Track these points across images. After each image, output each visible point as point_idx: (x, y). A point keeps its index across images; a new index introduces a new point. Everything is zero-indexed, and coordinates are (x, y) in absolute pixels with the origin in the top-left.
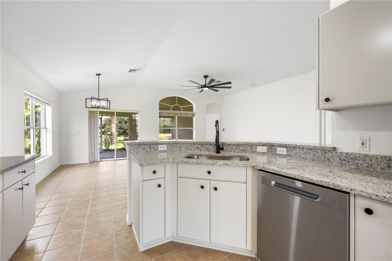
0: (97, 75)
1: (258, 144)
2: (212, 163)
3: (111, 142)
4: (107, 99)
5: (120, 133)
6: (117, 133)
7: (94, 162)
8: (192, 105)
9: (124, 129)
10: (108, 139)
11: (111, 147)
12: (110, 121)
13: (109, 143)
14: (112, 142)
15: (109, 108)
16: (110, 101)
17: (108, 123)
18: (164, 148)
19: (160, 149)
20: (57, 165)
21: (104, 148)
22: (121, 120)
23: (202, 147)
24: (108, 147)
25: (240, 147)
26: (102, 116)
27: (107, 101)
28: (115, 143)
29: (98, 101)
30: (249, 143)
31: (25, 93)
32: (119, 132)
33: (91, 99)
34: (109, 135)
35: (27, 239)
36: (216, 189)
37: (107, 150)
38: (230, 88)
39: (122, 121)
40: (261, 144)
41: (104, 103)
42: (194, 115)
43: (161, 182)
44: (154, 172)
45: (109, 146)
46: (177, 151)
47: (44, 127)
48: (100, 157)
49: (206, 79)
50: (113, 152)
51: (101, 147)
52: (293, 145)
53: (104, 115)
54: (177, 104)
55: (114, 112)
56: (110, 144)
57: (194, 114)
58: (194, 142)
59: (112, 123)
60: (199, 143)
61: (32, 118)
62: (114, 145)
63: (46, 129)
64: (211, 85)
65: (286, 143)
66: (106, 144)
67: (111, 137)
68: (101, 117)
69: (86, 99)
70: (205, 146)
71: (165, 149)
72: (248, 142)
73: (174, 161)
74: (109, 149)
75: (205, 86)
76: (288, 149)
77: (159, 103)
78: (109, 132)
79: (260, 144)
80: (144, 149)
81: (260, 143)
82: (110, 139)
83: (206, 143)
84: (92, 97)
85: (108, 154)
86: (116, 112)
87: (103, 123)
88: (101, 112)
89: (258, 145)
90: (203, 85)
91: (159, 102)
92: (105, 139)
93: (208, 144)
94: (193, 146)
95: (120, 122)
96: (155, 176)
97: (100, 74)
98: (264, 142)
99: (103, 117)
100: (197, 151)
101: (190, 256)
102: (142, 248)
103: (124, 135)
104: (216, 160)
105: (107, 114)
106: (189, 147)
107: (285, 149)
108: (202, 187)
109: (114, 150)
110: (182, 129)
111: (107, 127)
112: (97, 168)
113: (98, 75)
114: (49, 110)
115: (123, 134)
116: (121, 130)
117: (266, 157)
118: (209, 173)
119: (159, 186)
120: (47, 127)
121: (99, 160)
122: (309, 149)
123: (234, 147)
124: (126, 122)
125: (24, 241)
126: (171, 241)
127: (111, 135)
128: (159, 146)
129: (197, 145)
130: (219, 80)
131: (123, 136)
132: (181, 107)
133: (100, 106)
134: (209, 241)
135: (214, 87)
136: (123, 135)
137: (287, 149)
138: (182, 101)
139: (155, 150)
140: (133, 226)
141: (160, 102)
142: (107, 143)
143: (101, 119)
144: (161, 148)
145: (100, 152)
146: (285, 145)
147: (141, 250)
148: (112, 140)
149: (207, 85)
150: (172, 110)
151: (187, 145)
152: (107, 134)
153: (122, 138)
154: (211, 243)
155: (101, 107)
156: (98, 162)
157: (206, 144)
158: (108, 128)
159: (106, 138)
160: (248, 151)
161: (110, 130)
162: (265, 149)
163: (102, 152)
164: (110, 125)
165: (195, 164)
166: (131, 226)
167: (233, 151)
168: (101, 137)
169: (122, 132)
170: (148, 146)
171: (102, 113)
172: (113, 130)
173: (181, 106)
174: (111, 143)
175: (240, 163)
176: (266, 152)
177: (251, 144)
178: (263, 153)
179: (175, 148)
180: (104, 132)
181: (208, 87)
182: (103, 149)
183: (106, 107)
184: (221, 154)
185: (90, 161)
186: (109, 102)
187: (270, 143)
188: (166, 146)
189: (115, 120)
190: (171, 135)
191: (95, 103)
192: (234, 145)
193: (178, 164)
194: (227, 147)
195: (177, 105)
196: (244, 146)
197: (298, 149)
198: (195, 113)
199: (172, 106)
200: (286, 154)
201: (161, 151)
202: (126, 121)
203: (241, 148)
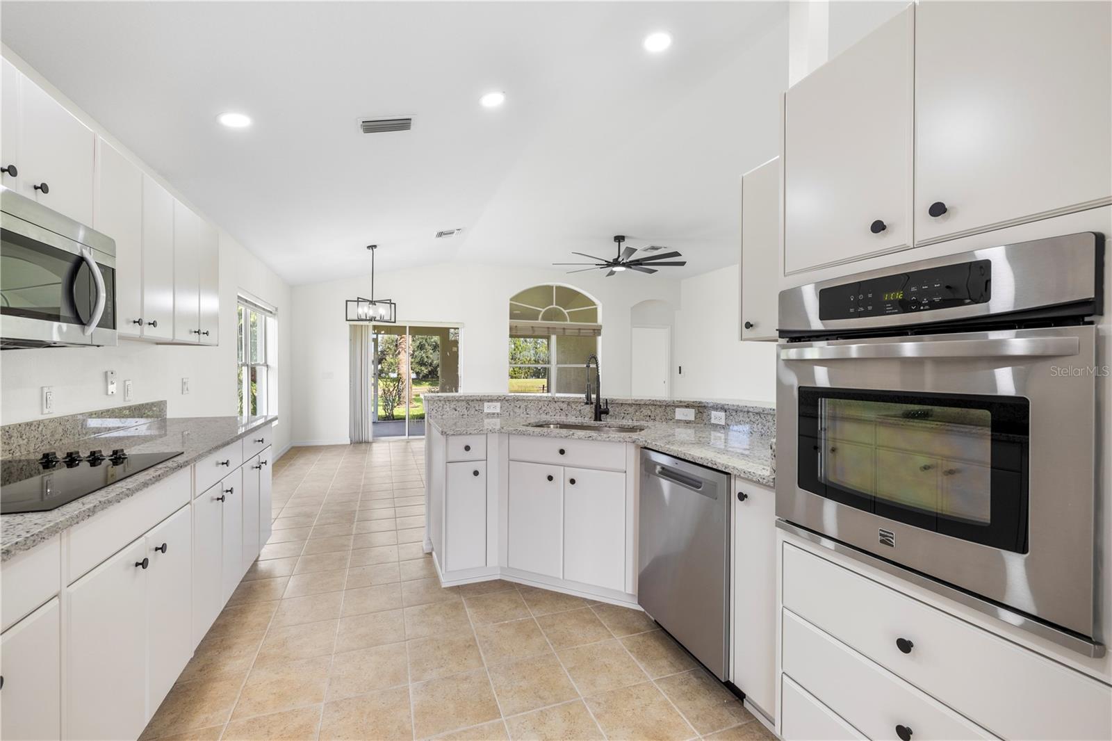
0: (368, 247)
1: (677, 404)
2: (566, 435)
3: (397, 399)
4: (390, 300)
5: (421, 375)
6: (414, 376)
7: (360, 443)
8: (595, 305)
9: (431, 365)
10: (391, 389)
11: (398, 411)
12: (396, 345)
13: (393, 400)
14: (399, 398)
15: (393, 320)
16: (395, 304)
17: (391, 349)
18: (495, 408)
19: (486, 410)
20: (285, 447)
21: (381, 412)
22: (424, 342)
23: (570, 408)
24: (392, 410)
25: (642, 409)
26: (377, 334)
27: (389, 305)
28: (407, 403)
29: (371, 306)
30: (660, 402)
31: (239, 297)
32: (418, 374)
33: (358, 301)
34: (393, 380)
35: (260, 559)
36: (573, 481)
37: (390, 418)
38: (683, 264)
39: (426, 344)
40: (683, 404)
41: (382, 311)
42: (597, 331)
43: (480, 467)
44: (467, 448)
45: (393, 407)
46: (522, 415)
47: (264, 362)
48: (374, 432)
49: (621, 243)
50: (401, 424)
51: (376, 410)
52: (733, 405)
53: (383, 332)
54: (556, 305)
55: (406, 327)
56: (396, 404)
57: (600, 330)
58: (553, 399)
59: (400, 349)
60: (562, 400)
61: (246, 345)
62: (404, 405)
63: (267, 366)
64: (631, 259)
65: (723, 402)
66: (386, 401)
67: (398, 385)
68: (375, 336)
69: (347, 301)
70: (574, 407)
71: (498, 410)
72: (657, 399)
73: (503, 431)
74: (393, 415)
75: (616, 263)
76: (728, 413)
77: (511, 304)
78: (394, 371)
79: (681, 404)
80: (456, 410)
81: (681, 402)
82: (395, 392)
83: (576, 400)
84: (358, 298)
85: (391, 426)
86: (410, 327)
87: (379, 349)
88: (375, 327)
89: (678, 407)
90: (612, 261)
91: (509, 300)
92: (384, 390)
93: (580, 402)
94: (553, 405)
95: (421, 347)
96: (467, 455)
97: (375, 246)
98: (690, 400)
99: (379, 336)
100: (560, 415)
101: (526, 600)
102: (446, 582)
103: (432, 381)
104: (573, 430)
105: (389, 330)
106: (544, 408)
107: (722, 414)
108: (550, 478)
109: (403, 419)
110: (577, 368)
111: (389, 358)
112: (367, 455)
113: (372, 247)
114: (272, 323)
115: (428, 378)
116: (423, 368)
117: (693, 431)
118: (562, 452)
119: (476, 473)
120: (269, 363)
121: (370, 439)
122: (757, 413)
123: (631, 410)
124: (435, 347)
125: (257, 560)
126: (500, 580)
127: (398, 380)
128: (486, 404)
129: (559, 403)
130: (656, 244)
131: (427, 383)
132: (565, 312)
133: (374, 316)
134: (561, 577)
135: (641, 264)
136: (429, 381)
137: (726, 415)
138: (568, 296)
139: (476, 413)
140: (434, 554)
141: (511, 300)
142: (391, 400)
143: (375, 341)
144: (488, 408)
145: (373, 422)
146: (723, 405)
147: (443, 586)
148: (399, 393)
149: (620, 259)
150: (543, 319)
151: (541, 403)
152: (389, 378)
153: (424, 389)
154: (566, 580)
155: (378, 318)
156: (368, 442)
157: (577, 402)
158: (392, 363)
159: (386, 389)
160: (658, 418)
161: (395, 366)
162: (690, 414)
163: (377, 421)
164: (396, 355)
165: (537, 436)
166: (430, 554)
167: (628, 417)
168: (376, 386)
169: (428, 375)
170: (464, 403)
171: (378, 329)
172: (402, 368)
173: (565, 309)
174: (399, 400)
175: (613, 436)
176: (693, 419)
177: (664, 404)
178: (688, 422)
179: (517, 410)
180: (382, 371)
181: (624, 265)
182: (379, 416)
183: (387, 318)
184: (602, 422)
185: (351, 441)
186: (393, 306)
187: (700, 403)
188: (498, 404)
189: (408, 342)
190: (544, 381)
191: (365, 310)
192: (630, 405)
193: (510, 436)
194: (617, 409)
195: (554, 306)
196: (650, 407)
197: (741, 414)
198: (601, 326)
199: (543, 310)
200: (724, 424)
201: (488, 414)
202: (436, 343)
203: (646, 412)
